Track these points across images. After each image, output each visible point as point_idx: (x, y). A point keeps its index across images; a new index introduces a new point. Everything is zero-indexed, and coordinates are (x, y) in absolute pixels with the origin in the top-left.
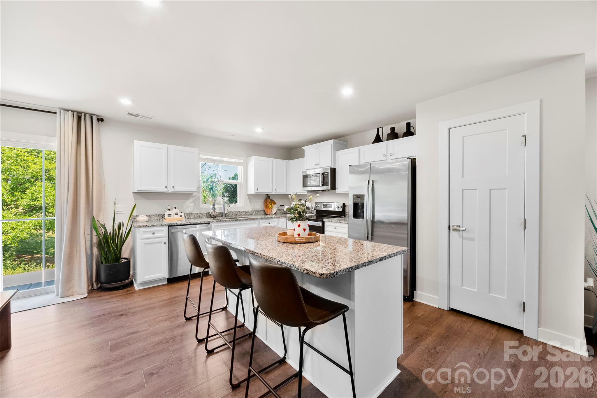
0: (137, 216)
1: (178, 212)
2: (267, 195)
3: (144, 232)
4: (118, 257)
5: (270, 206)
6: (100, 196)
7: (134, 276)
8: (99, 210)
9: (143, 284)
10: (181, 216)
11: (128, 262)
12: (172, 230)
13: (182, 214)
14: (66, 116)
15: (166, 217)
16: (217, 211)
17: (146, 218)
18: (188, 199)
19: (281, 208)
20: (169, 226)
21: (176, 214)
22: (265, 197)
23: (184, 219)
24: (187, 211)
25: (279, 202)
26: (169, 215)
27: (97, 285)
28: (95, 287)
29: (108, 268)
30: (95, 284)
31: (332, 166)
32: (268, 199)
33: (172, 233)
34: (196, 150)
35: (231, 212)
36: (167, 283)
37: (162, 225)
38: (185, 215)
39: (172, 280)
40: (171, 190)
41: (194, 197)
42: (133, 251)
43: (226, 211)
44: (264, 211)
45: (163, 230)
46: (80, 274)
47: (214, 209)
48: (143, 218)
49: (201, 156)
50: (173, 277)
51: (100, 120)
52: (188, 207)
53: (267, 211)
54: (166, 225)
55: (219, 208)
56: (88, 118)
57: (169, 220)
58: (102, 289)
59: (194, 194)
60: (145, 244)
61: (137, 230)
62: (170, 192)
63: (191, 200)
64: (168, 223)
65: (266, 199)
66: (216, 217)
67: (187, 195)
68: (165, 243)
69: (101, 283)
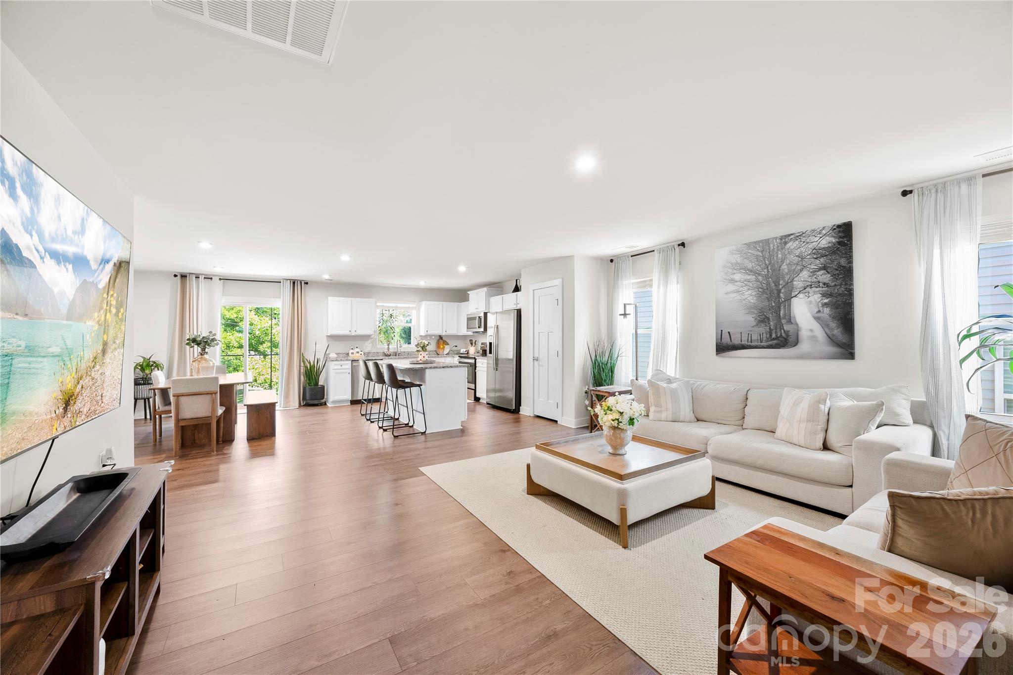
0: (329, 354)
1: (359, 351)
2: (440, 336)
3: (335, 364)
4: (317, 384)
5: (442, 347)
6: (306, 339)
7: (327, 398)
8: (305, 349)
9: (334, 402)
10: (361, 354)
11: (323, 387)
12: (354, 364)
13: (362, 353)
14: (287, 284)
15: (350, 354)
16: (391, 350)
17: (336, 356)
18: (367, 340)
19: (455, 348)
20: (352, 361)
21: (358, 352)
22: (438, 338)
23: (364, 356)
24: (366, 351)
25: (452, 343)
26: (352, 353)
27: (303, 403)
28: (302, 404)
29: (312, 390)
30: (302, 402)
31: (486, 310)
32: (441, 340)
33: (354, 366)
34: (373, 300)
35: (404, 352)
36: (350, 404)
37: (347, 360)
38: (364, 354)
39: (354, 402)
40: (353, 334)
41: (372, 338)
42: (326, 380)
43: (399, 351)
44: (435, 351)
45: (347, 364)
46: (294, 394)
47: (388, 348)
48: (333, 355)
49: (378, 304)
50: (354, 399)
51: (307, 283)
52: (367, 347)
53: (440, 352)
54: (350, 360)
55: (393, 347)
56: (299, 282)
57: (352, 357)
58: (308, 405)
59: (372, 337)
60: (336, 373)
61: (330, 363)
62: (353, 335)
63: (370, 341)
64: (351, 359)
65: (439, 340)
66: (390, 356)
67: (366, 337)
68: (349, 373)
69: (306, 400)
